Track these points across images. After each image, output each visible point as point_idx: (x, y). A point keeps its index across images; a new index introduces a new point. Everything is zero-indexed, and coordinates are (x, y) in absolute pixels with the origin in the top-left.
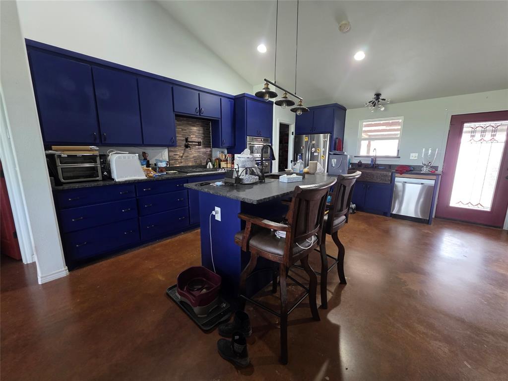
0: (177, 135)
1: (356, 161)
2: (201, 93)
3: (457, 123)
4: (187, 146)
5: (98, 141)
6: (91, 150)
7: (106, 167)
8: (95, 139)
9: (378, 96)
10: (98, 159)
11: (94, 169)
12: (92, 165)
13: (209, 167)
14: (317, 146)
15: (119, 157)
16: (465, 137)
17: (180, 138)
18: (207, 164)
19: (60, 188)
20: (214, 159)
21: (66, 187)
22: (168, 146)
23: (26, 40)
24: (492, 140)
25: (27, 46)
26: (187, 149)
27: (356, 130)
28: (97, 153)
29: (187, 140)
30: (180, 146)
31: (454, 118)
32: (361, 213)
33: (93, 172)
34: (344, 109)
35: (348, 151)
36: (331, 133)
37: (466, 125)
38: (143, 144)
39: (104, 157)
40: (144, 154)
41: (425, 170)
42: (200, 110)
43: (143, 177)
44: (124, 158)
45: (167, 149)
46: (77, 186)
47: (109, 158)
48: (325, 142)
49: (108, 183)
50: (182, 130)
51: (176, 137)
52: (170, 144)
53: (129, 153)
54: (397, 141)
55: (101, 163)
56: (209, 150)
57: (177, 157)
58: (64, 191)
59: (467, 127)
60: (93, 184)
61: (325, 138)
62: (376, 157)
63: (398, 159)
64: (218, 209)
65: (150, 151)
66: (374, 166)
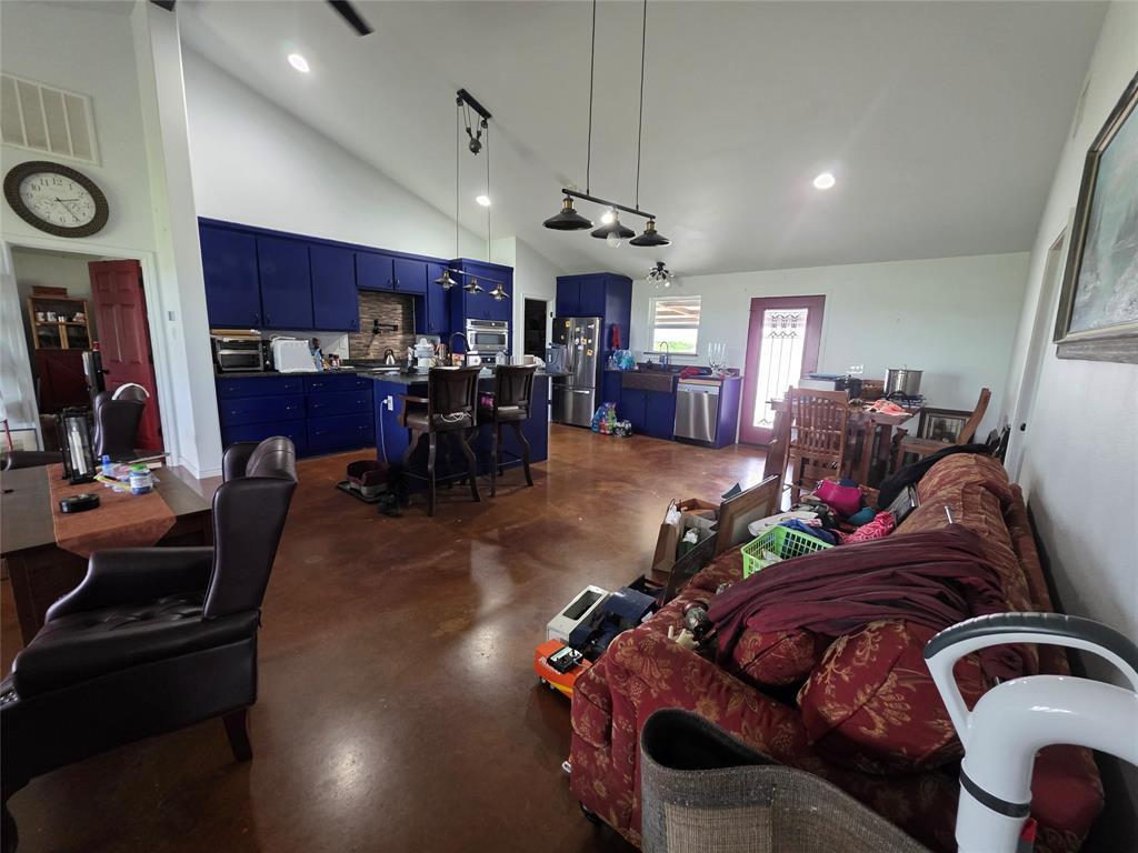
0: (361, 316)
1: (645, 360)
2: (396, 260)
3: (759, 306)
4: (376, 332)
5: (260, 324)
6: (252, 335)
7: (269, 355)
8: (257, 322)
9: (661, 265)
10: (260, 345)
11: (255, 357)
12: (253, 352)
13: (390, 362)
15: (286, 344)
16: (767, 330)
17: (365, 319)
18: (386, 357)
19: (222, 375)
21: (228, 375)
22: (348, 331)
23: (199, 218)
24: (793, 335)
25: (200, 224)
26: (376, 336)
27: (647, 312)
28: (259, 338)
29: (376, 322)
30: (365, 331)
31: (754, 301)
32: (639, 437)
33: (253, 361)
34: (628, 281)
36: (602, 316)
37: (767, 311)
38: (314, 329)
39: (266, 343)
40: (315, 341)
41: (715, 373)
42: (395, 283)
43: (313, 369)
44: (292, 344)
45: (346, 336)
46: (239, 375)
47: (272, 345)
48: (592, 330)
49: (271, 374)
50: (370, 308)
51: (358, 319)
52: (352, 328)
53: (297, 339)
54: (695, 331)
55: (264, 351)
56: (411, 337)
57: (361, 346)
58: (225, 379)
59: (768, 314)
60: (255, 374)
61: (593, 323)
62: (668, 354)
63: (694, 358)
64: (390, 398)
65: (322, 337)
66: (668, 369)
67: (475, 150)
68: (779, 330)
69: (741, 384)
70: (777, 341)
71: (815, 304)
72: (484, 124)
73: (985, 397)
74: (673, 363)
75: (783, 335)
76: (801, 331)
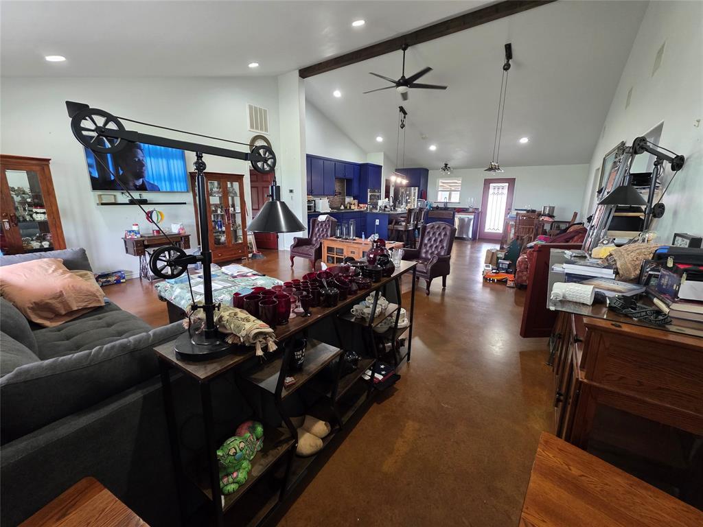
1: (435, 205)
2: (346, 164)
3: (488, 182)
9: (446, 165)
10: (313, 202)
14: (409, 195)
15: (322, 201)
16: (491, 191)
20: (346, 203)
24: (502, 193)
27: (435, 184)
31: (486, 180)
34: (426, 171)
35: (431, 198)
36: (419, 187)
37: (491, 185)
38: (324, 195)
41: (471, 210)
42: (345, 174)
43: (329, 211)
47: (316, 201)
48: (415, 193)
49: (317, 213)
54: (459, 192)
55: (314, 204)
56: (344, 197)
61: (415, 190)
62: (447, 203)
63: (459, 204)
64: (377, 220)
66: (446, 209)
67: (402, 128)
68: (496, 191)
69: (480, 215)
70: (495, 196)
71: (511, 182)
72: (405, 117)
73: (576, 215)
74: (448, 206)
75: (498, 194)
76: (506, 191)
